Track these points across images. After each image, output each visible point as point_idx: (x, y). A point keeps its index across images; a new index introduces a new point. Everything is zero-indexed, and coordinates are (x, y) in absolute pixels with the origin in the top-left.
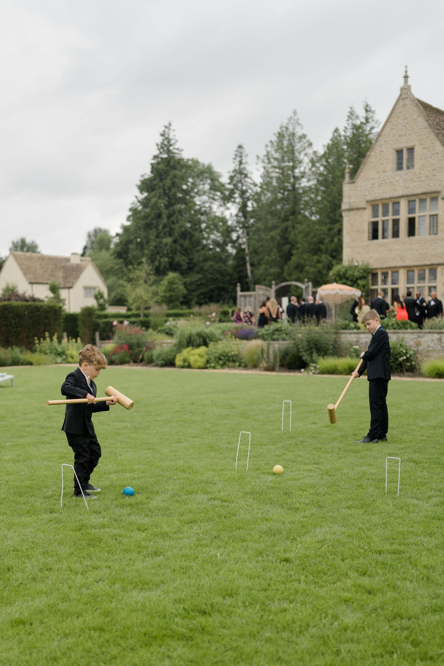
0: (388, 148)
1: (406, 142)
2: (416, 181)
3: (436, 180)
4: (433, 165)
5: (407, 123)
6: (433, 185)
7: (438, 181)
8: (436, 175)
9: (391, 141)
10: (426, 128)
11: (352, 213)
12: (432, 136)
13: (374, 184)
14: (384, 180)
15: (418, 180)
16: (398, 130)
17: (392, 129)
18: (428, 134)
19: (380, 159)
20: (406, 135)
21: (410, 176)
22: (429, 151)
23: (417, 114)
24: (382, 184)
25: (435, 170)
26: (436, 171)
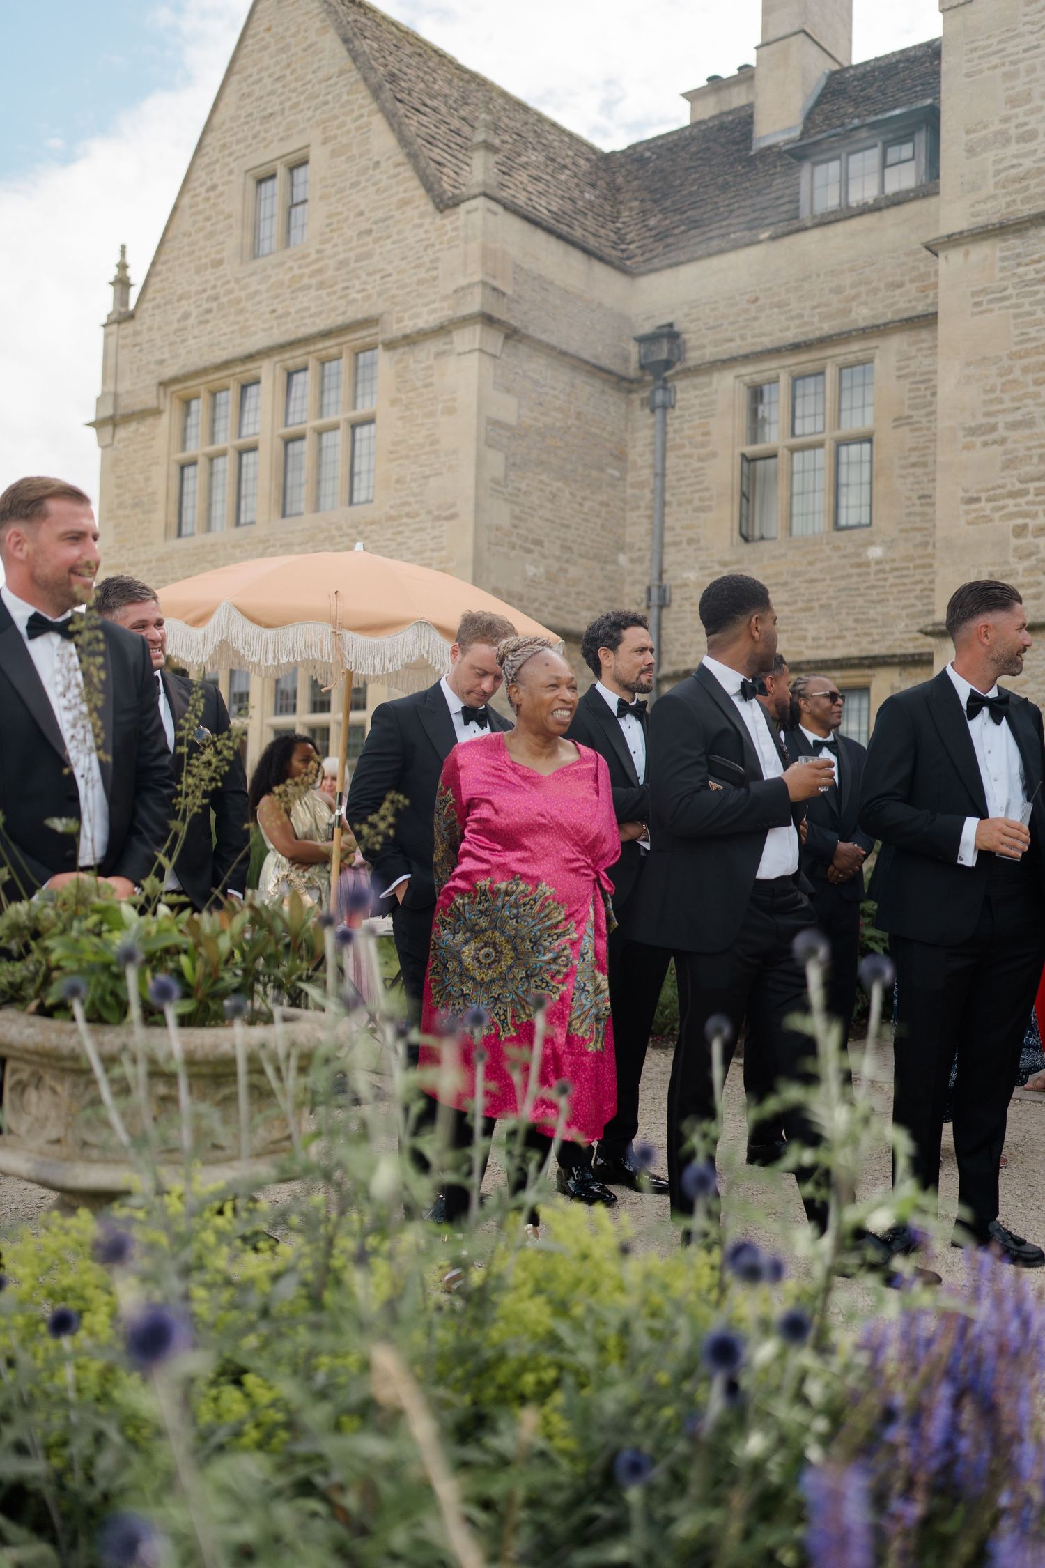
0: (231, 172)
1: (281, 139)
2: (309, 287)
3: (369, 274)
4: (361, 214)
5: (289, 65)
6: (359, 296)
7: (378, 276)
8: (368, 255)
9: (238, 142)
10: (341, 73)
11: (122, 433)
12: (362, 97)
13: (186, 316)
14: (216, 298)
15: (314, 281)
16: (261, 98)
17: (244, 96)
18: (349, 93)
19: (208, 219)
20: (283, 110)
21: (291, 268)
22: (351, 159)
23: (318, 25)
24: (209, 311)
25: (370, 232)
26: (369, 239)
